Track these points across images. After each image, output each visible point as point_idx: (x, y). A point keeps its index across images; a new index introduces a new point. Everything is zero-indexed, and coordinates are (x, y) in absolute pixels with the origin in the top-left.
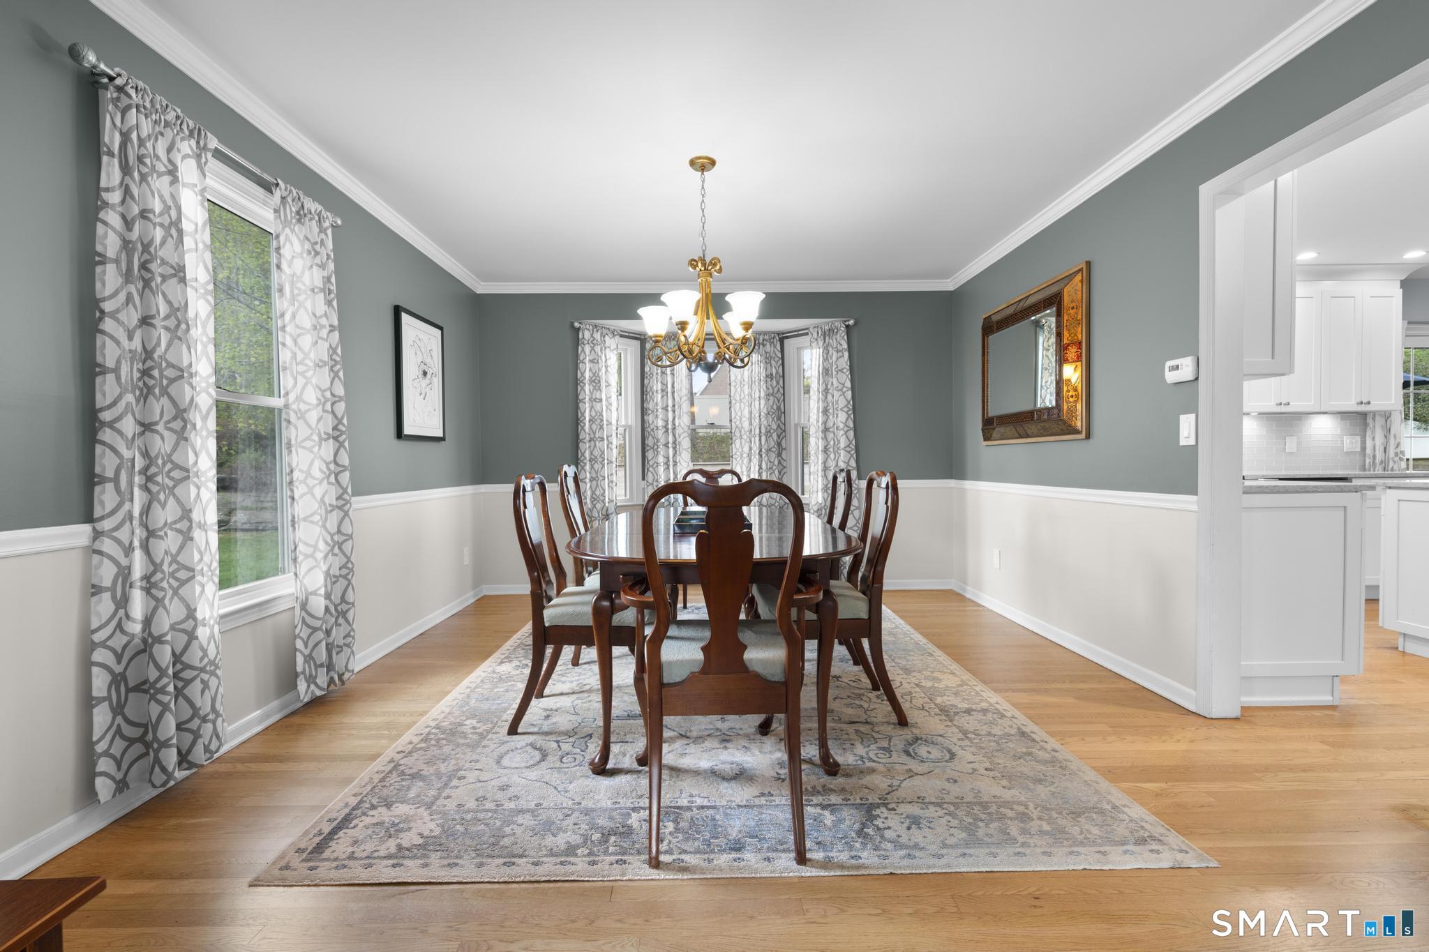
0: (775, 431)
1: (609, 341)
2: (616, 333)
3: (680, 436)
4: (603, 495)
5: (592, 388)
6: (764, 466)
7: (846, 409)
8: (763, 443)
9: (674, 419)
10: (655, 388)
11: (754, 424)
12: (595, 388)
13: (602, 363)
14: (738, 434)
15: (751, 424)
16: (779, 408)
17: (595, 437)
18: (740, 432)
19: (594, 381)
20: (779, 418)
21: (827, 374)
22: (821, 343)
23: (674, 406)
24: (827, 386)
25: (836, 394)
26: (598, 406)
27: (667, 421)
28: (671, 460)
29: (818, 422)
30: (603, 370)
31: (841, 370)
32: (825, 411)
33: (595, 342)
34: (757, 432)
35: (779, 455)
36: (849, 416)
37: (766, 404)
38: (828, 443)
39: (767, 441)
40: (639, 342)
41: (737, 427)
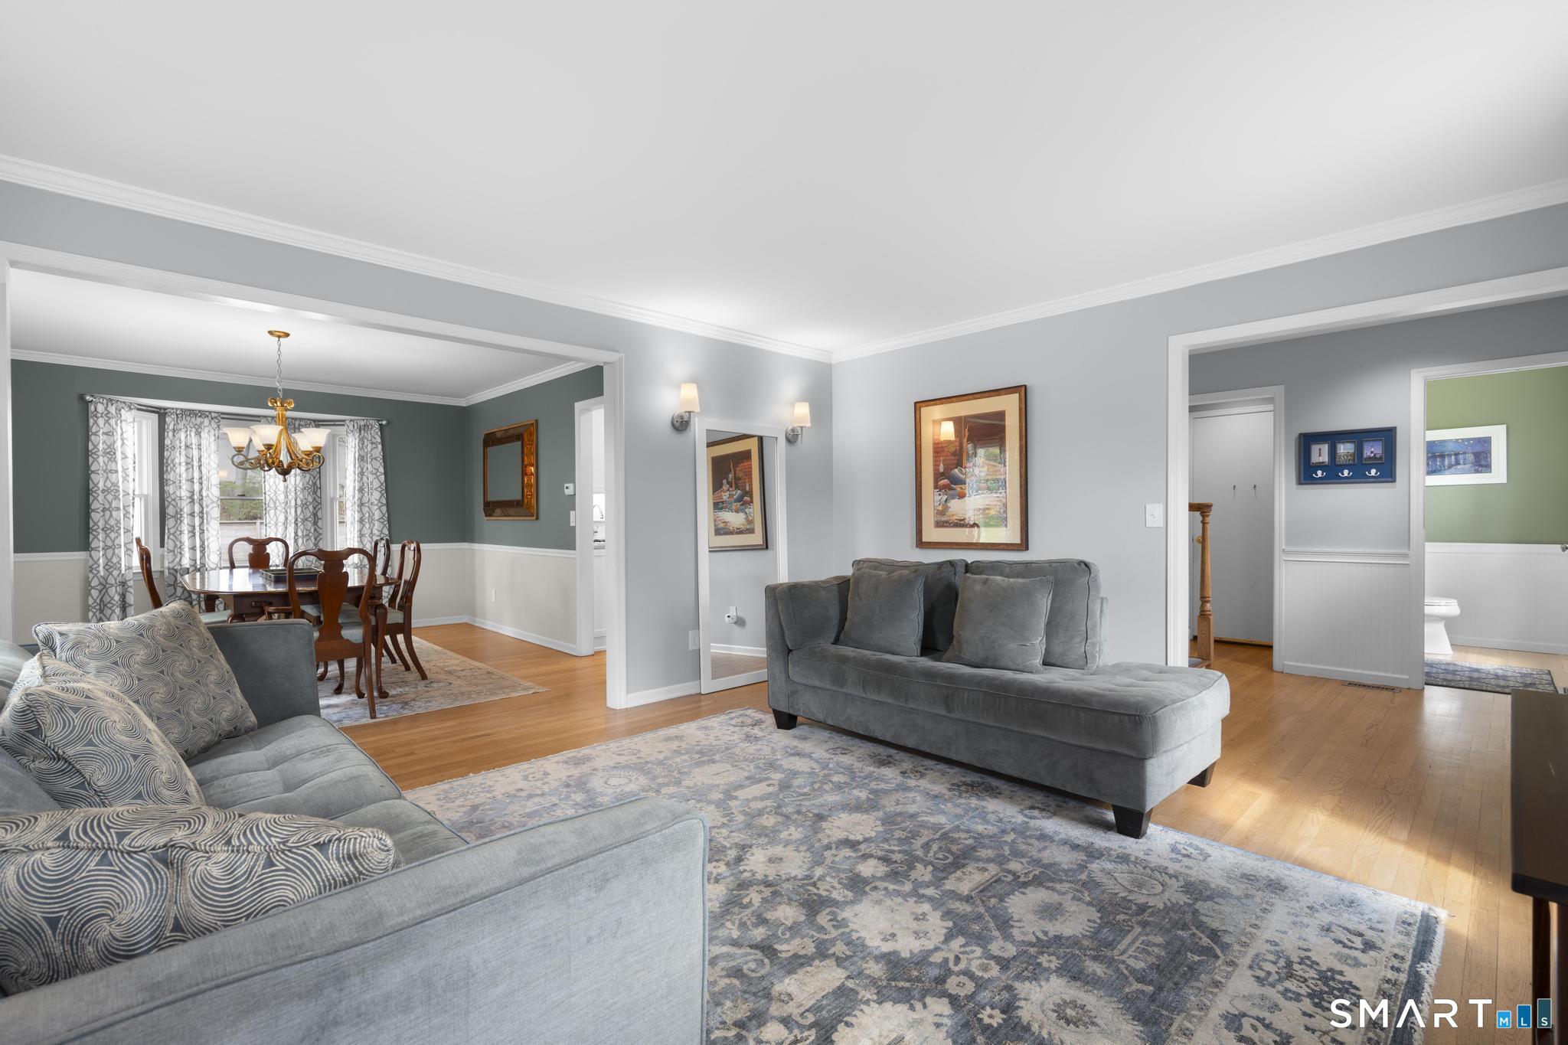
0: (311, 503)
1: (126, 414)
2: (132, 407)
3: (207, 506)
4: (119, 562)
5: (106, 459)
6: (300, 533)
7: (379, 489)
8: (299, 513)
9: (201, 491)
10: (177, 461)
11: (290, 497)
12: (110, 459)
13: (118, 436)
14: (272, 505)
15: (286, 497)
16: (315, 484)
17: (110, 506)
18: (275, 503)
19: (108, 453)
20: (315, 493)
21: (363, 460)
22: (357, 435)
23: (201, 478)
24: (362, 469)
25: (371, 477)
26: (113, 477)
27: (193, 493)
28: (197, 528)
29: (354, 497)
30: (119, 443)
31: (375, 459)
32: (361, 490)
33: (110, 415)
34: (293, 503)
35: (315, 523)
36: (382, 495)
37: (301, 480)
38: (364, 515)
39: (302, 511)
40: (157, 415)
41: (271, 499)
